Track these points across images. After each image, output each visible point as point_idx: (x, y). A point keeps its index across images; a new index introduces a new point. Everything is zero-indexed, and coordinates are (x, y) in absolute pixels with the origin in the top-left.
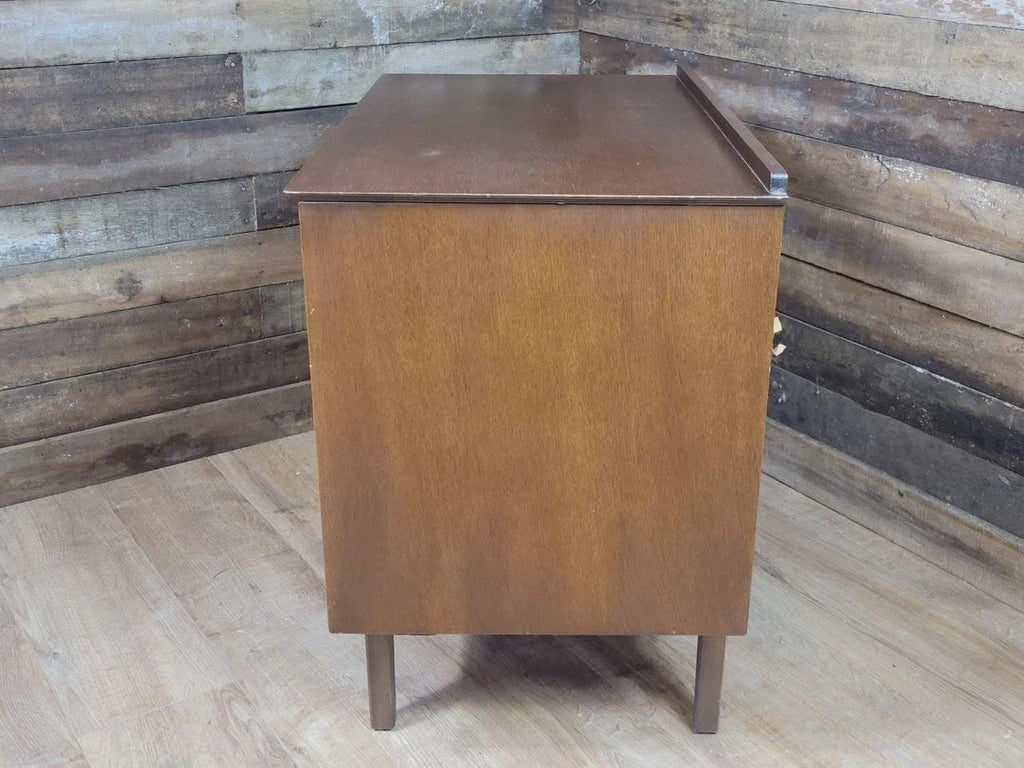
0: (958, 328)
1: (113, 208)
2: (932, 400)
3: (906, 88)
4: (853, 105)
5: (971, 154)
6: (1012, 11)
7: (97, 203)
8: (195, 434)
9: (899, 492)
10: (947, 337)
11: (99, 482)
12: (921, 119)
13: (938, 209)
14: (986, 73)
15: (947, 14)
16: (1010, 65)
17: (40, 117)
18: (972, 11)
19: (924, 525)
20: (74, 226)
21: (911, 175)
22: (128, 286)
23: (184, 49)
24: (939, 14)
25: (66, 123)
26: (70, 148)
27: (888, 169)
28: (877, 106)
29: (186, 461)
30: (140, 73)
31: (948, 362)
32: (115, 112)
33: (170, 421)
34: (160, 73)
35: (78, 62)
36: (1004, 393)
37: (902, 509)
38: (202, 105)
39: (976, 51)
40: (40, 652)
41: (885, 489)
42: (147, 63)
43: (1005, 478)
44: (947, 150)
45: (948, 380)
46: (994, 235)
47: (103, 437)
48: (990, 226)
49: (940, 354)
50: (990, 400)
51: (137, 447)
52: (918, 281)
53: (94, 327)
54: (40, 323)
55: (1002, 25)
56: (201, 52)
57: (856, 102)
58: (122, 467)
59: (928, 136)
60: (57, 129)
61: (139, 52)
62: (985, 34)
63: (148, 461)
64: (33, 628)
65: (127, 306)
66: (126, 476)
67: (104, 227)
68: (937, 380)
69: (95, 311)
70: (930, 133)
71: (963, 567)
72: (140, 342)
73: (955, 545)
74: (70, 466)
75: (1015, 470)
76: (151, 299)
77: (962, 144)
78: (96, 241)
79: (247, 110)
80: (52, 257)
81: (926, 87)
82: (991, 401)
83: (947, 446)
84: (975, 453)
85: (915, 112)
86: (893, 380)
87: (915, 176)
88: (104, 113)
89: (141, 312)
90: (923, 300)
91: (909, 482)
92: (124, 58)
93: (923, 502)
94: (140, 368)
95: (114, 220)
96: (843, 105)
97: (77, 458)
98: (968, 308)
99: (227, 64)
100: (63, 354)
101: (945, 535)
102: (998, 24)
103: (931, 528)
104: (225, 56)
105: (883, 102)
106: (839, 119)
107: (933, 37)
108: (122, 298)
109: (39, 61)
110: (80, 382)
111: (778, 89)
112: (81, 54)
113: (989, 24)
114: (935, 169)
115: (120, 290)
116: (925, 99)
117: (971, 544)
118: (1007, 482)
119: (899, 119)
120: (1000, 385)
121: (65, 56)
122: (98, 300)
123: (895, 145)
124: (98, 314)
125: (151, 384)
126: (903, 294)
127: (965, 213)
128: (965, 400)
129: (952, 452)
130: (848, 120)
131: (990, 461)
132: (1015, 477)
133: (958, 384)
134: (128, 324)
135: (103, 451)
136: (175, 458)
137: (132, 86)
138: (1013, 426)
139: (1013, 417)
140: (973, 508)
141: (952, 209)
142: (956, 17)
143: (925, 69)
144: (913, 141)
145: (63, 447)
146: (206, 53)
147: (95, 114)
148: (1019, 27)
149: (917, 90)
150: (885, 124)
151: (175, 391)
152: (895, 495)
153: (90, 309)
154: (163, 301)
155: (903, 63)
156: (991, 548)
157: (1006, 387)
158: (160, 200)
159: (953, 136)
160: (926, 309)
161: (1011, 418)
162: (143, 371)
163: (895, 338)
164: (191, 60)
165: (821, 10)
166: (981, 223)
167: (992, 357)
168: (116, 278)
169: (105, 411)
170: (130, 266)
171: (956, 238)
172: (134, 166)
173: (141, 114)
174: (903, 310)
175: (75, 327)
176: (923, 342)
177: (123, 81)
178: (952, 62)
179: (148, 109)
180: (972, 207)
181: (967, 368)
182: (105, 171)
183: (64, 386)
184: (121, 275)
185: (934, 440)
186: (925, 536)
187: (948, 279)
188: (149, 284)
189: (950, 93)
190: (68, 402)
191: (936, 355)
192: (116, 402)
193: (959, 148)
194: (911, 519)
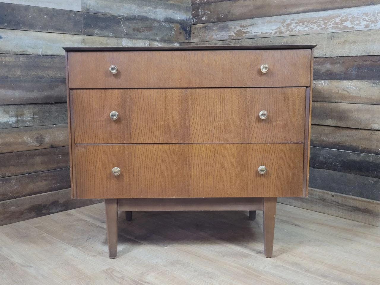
0: (346, 132)
1: (37, 109)
2: (340, 159)
3: (319, 56)
5: (344, 73)
6: (353, 25)
7: (31, 107)
8: (61, 201)
9: (332, 195)
10: (343, 136)
11: (24, 220)
12: (325, 65)
13: (335, 93)
14: (347, 46)
15: (330, 30)
16: (355, 42)
17: (13, 73)
18: (340, 28)
19: (342, 205)
20: (22, 115)
21: (323, 84)
22: (40, 139)
24: (328, 31)
25: (22, 76)
26: (24, 85)
27: (315, 84)
29: (57, 212)
30: (49, 60)
31: (345, 145)
32: (40, 73)
33: (52, 195)
34: (56, 61)
35: (28, 54)
36: (367, 151)
37: (334, 201)
39: (342, 40)
40: (23, 266)
41: (326, 196)
42: (52, 57)
43: (372, 180)
44: (335, 73)
45: (346, 151)
46: (357, 98)
47: (28, 201)
48: (355, 95)
49: (341, 142)
50: (363, 154)
51: (39, 205)
52: (330, 119)
53: (26, 155)
54: (7, 153)
55: (351, 30)
58: (33, 214)
59: (328, 70)
60: (19, 77)
61: (50, 53)
62: (345, 34)
63: (43, 212)
64: (17, 260)
65: (39, 148)
66: (34, 218)
67: (33, 116)
68: (341, 152)
69: (27, 149)
70: (329, 69)
71: (360, 217)
72: (42, 163)
73: (356, 209)
74: (13, 213)
75: (375, 177)
76: (48, 146)
77: (341, 70)
78: (29, 121)
80: (13, 126)
81: (326, 54)
82: (362, 155)
83: (348, 175)
84: (359, 175)
85: (322, 64)
86: (324, 156)
87: (325, 84)
88: (36, 73)
89: (44, 150)
90: (333, 125)
91: (335, 192)
92: (44, 54)
93: (342, 197)
94: (41, 173)
95: (37, 114)
97: (17, 209)
98: (350, 125)
100: (14, 166)
101: (352, 207)
102: (349, 30)
103: (346, 205)
107: (326, 38)
108: (37, 144)
109: (15, 52)
110: (20, 178)
112: (30, 51)
113: (346, 31)
114: (332, 80)
115: (37, 141)
116: (326, 58)
117: (362, 207)
118: (373, 182)
119: (318, 67)
120: (365, 148)
121: (24, 51)
122: (28, 145)
123: (316, 76)
124: (29, 150)
125: (46, 180)
126: (325, 125)
127: (345, 93)
128: (354, 157)
129: (350, 176)
131: (365, 176)
132: (375, 179)
133: (349, 152)
134: (39, 155)
135: (27, 207)
136: (54, 211)
137: (46, 64)
138: (372, 161)
139: (371, 158)
140: (361, 195)
141: (340, 92)
142: (334, 31)
143: (325, 49)
144: (323, 73)
145: (12, 204)
147: (33, 73)
148: (357, 30)
149: (323, 56)
151: (54, 184)
152: (330, 197)
153: (25, 149)
154: (52, 147)
156: (370, 207)
157: (367, 148)
158: (54, 108)
159: (337, 68)
160: (334, 128)
161: (371, 159)
162: (43, 175)
163: (323, 141)
165: (284, 38)
166: (352, 95)
167: (361, 139)
168: (36, 136)
169: (28, 190)
170: (41, 132)
171: (343, 101)
172: (45, 93)
173: (49, 75)
174: (325, 131)
175: (19, 155)
176: (335, 140)
177: (44, 63)
178: (334, 45)
179: (51, 73)
180: (347, 90)
181: (352, 145)
182: (34, 95)
183: (13, 179)
184: (38, 135)
185: (343, 173)
186: (344, 210)
187: (341, 116)
188: (48, 140)
189: (335, 55)
190: (14, 186)
191: (340, 143)
192: (32, 187)
193: (340, 72)
194: (338, 204)
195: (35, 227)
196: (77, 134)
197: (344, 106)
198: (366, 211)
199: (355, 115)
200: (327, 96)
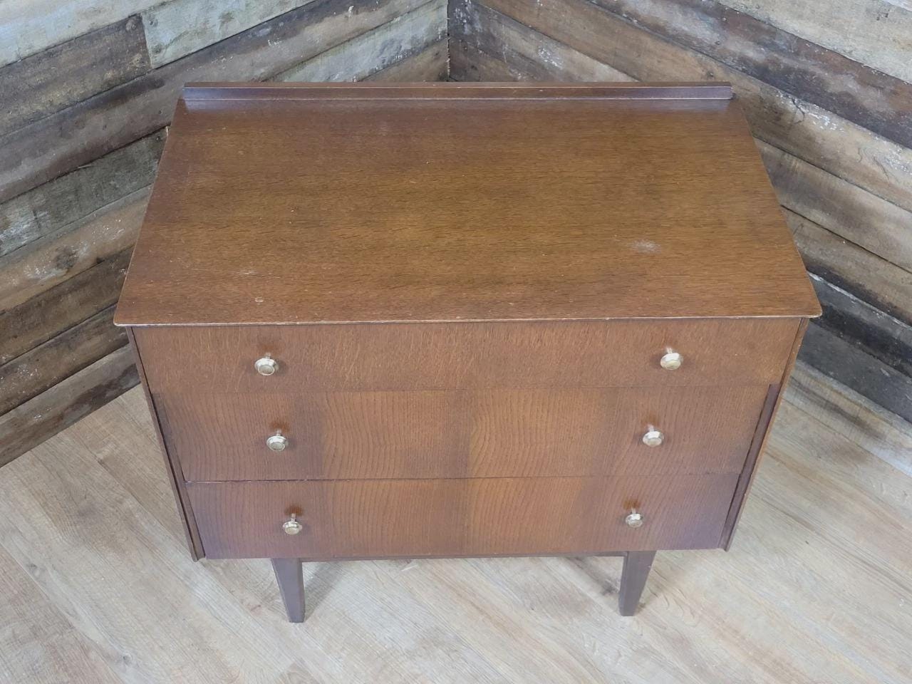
0: (857, 254)
1: (40, 198)
2: (824, 302)
3: (830, 48)
4: (771, 46)
5: (888, 120)
7: (25, 198)
10: (845, 258)
11: (68, 426)
12: (843, 77)
13: (851, 159)
19: (808, 391)
21: (826, 124)
22: (66, 260)
23: (83, 27)
27: (803, 113)
28: (797, 54)
30: (44, 65)
31: (844, 277)
32: (25, 110)
33: (121, 358)
34: (63, 58)
36: (894, 312)
38: (109, 75)
40: (108, 657)
42: (50, 53)
43: (886, 371)
44: (864, 110)
45: (843, 292)
46: (904, 194)
47: (66, 390)
48: (901, 185)
49: (836, 269)
50: (880, 314)
51: (97, 388)
52: (823, 210)
53: (40, 305)
56: (100, 24)
57: (773, 44)
58: (86, 407)
59: (848, 94)
61: (40, 44)
63: (107, 395)
64: (91, 630)
65: (66, 278)
66: (90, 413)
67: (34, 217)
68: (832, 289)
69: (40, 292)
70: (849, 92)
71: (839, 425)
72: (82, 303)
73: (835, 410)
74: (41, 424)
75: (895, 368)
76: (89, 263)
77: (881, 110)
78: (27, 232)
79: (153, 67)
81: (850, 52)
82: (881, 316)
83: (835, 338)
84: (860, 348)
85: (837, 70)
87: (830, 125)
88: (15, 115)
89: (80, 278)
90: (827, 227)
92: (26, 55)
93: (810, 376)
94: (87, 324)
95: (41, 208)
96: (759, 43)
97: (46, 416)
98: (868, 241)
99: (128, 29)
100: (16, 337)
101: (827, 401)
103: (815, 394)
104: (123, 24)
105: (803, 52)
106: (755, 54)
107: (863, 10)
108: (61, 272)
110: (35, 354)
114: (851, 124)
115: (58, 266)
116: (848, 62)
117: (849, 412)
118: (887, 374)
119: (819, 71)
120: (890, 304)
122: (39, 282)
123: (813, 93)
124: (42, 293)
125: (100, 333)
126: (808, 217)
127: (876, 169)
128: (859, 311)
129: (839, 343)
130: (764, 57)
131: (874, 357)
132: (896, 372)
133: (851, 296)
134: (70, 292)
135: (66, 404)
136: (130, 385)
137: (38, 80)
139: (899, 330)
140: (853, 385)
141: (865, 161)
143: (851, 36)
144: (831, 94)
145: (34, 412)
146: (107, 23)
147: (7, 118)
149: (842, 53)
150: (805, 72)
153: (34, 291)
154: (99, 261)
155: (828, 25)
156: (867, 418)
157: (896, 307)
158: (82, 177)
159: (871, 99)
160: (827, 233)
161: (899, 332)
162: (89, 326)
164: (92, 36)
166: (893, 181)
167: (885, 282)
168: (53, 258)
169: (63, 369)
170: (65, 243)
171: (865, 187)
172: (53, 155)
173: (51, 103)
174: (805, 229)
175: (22, 312)
176: (821, 258)
177: (29, 78)
178: (881, 38)
179: (58, 96)
180: (885, 165)
181: (860, 285)
182: (26, 169)
183: (23, 362)
184: (57, 253)
185: (824, 331)
186: (805, 397)
187: (852, 216)
188: (85, 252)
189: (875, 63)
190: (28, 373)
191: (833, 269)
192: (70, 358)
193: (878, 112)
194: (798, 385)
195: (101, 462)
196: (185, 466)
197: (865, 198)
198: (855, 421)
199: (889, 229)
200: (829, 157)
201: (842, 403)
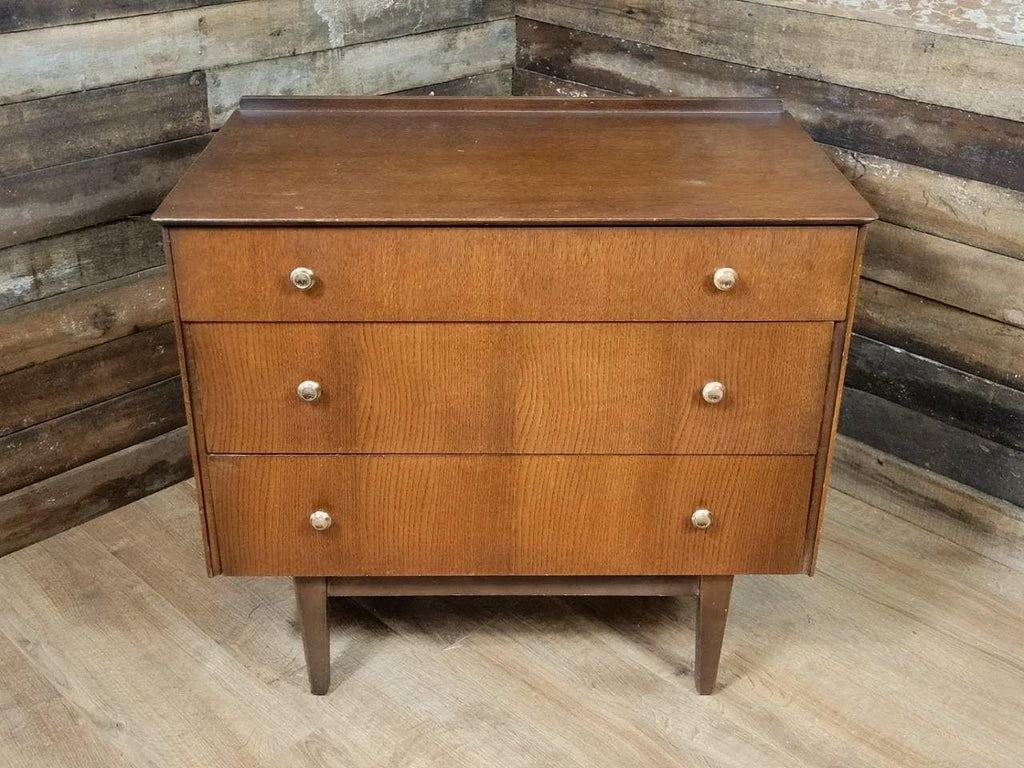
0: (935, 312)
1: (85, 242)
2: (910, 377)
3: (883, 91)
4: (826, 104)
5: (949, 156)
6: (993, 25)
7: (70, 238)
8: (173, 460)
9: (879, 461)
10: (925, 320)
11: (82, 522)
12: (898, 120)
13: (917, 204)
14: (967, 81)
15: (924, 24)
16: (991, 75)
17: (10, 157)
18: (953, 23)
19: (904, 490)
20: (48, 265)
21: (888, 172)
22: (103, 319)
23: (149, 71)
24: (918, 24)
25: (36, 160)
26: (41, 186)
27: (864, 166)
28: (852, 106)
29: (165, 487)
30: (107, 100)
31: (927, 343)
32: (84, 143)
33: (149, 451)
34: (127, 98)
35: (45, 95)
36: (985, 372)
37: (882, 476)
38: (169, 126)
39: (956, 60)
40: (100, 724)
41: (864, 459)
42: (114, 89)
43: (985, 447)
44: (924, 149)
45: (927, 360)
46: (976, 230)
47: (86, 476)
48: (971, 222)
49: (917, 335)
50: (970, 377)
51: (118, 481)
52: (896, 269)
53: (70, 366)
54: (17, 370)
55: (983, 38)
56: (165, 73)
57: (828, 101)
58: (104, 504)
59: (906, 137)
60: (26, 168)
61: (106, 79)
62: (964, 45)
63: (129, 493)
64: (81, 697)
65: (102, 341)
66: (109, 511)
67: (77, 263)
68: (915, 359)
69: (72, 350)
70: (907, 134)
71: (944, 525)
73: (937, 507)
74: (55, 511)
75: (995, 440)
76: (125, 331)
77: (941, 145)
78: (69, 278)
79: (212, 128)
80: (27, 299)
81: (903, 91)
82: (970, 379)
83: (925, 418)
84: (954, 424)
85: (892, 114)
86: (870, 359)
87: (892, 173)
89: (116, 344)
90: (902, 287)
91: (887, 451)
92: (91, 87)
93: (903, 469)
94: (117, 401)
95: (87, 254)
96: (814, 103)
97: (61, 502)
98: (948, 295)
99: (191, 83)
100: (41, 398)
101: (926, 498)
102: (979, 37)
103: (911, 492)
104: (189, 75)
105: (856, 103)
106: (808, 115)
107: (911, 45)
108: (97, 332)
109: (6, 98)
110: (59, 424)
111: (743, 84)
112: (49, 87)
113: (969, 36)
114: (912, 167)
115: (95, 325)
116: (902, 102)
117: (952, 505)
118: (987, 450)
119: (875, 119)
120: (979, 363)
121: (32, 91)
122: (74, 338)
123: (870, 143)
124: (75, 352)
125: (128, 416)
126: (880, 280)
127: (944, 209)
128: (946, 378)
129: (931, 424)
130: (819, 118)
131: (970, 431)
132: (994, 445)
133: (937, 363)
134: (105, 358)
135: (85, 491)
136: (156, 486)
137: (99, 115)
138: (993, 400)
139: (992, 391)
140: (953, 474)
141: (931, 204)
142: (936, 28)
143: (902, 74)
144: (889, 140)
145: (47, 493)
146: (171, 73)
147: (64, 148)
148: (1000, 41)
149: (895, 94)
150: (861, 123)
151: (151, 419)
152: (873, 463)
153: (66, 349)
154: (137, 330)
155: (878, 68)
156: (972, 509)
157: (985, 366)
158: (131, 229)
159: (930, 137)
160: (902, 294)
161: (992, 394)
162: (120, 405)
163: (870, 320)
164: (157, 82)
165: (789, 13)
166: (961, 218)
167: (971, 339)
168: (91, 313)
169: (85, 449)
170: (104, 300)
171: (935, 232)
172: (105, 197)
173: (109, 143)
174: (879, 296)
175: (52, 369)
176: (901, 325)
177: (92, 111)
178: (931, 69)
179: (116, 136)
180: (952, 204)
181: (945, 348)
182: (76, 206)
183: (43, 430)
184: (95, 309)
185: (914, 413)
186: (904, 499)
187: (927, 268)
188: (123, 316)
189: (928, 97)
190: (49, 446)
191: (914, 336)
192: (94, 439)
193: (937, 148)
194: (891, 485)
195: (115, 553)
196: (209, 430)
197: (938, 245)
198: (961, 517)
199: (966, 274)
200: (894, 208)
201: (943, 497)
